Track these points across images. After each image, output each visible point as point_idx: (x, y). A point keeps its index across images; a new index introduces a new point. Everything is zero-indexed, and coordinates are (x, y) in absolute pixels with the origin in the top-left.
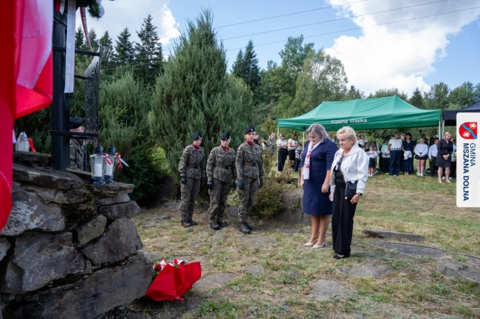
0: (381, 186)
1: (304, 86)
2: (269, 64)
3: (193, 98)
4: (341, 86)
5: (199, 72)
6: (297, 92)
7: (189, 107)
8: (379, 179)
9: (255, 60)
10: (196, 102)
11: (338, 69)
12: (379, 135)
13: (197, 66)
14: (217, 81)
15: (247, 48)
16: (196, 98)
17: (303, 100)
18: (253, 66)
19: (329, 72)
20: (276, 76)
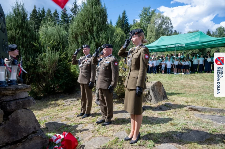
0: (193, 79)
1: (151, 31)
2: (134, 21)
3: (89, 35)
4: (170, 30)
5: (92, 20)
6: (148, 34)
7: (87, 39)
8: (192, 76)
9: (127, 19)
10: (91, 36)
11: (168, 22)
12: (189, 53)
13: (91, 17)
14: (102, 25)
15: (122, 14)
16: (91, 34)
17: (150, 38)
18: (126, 22)
19: (163, 23)
20: (137, 27)
